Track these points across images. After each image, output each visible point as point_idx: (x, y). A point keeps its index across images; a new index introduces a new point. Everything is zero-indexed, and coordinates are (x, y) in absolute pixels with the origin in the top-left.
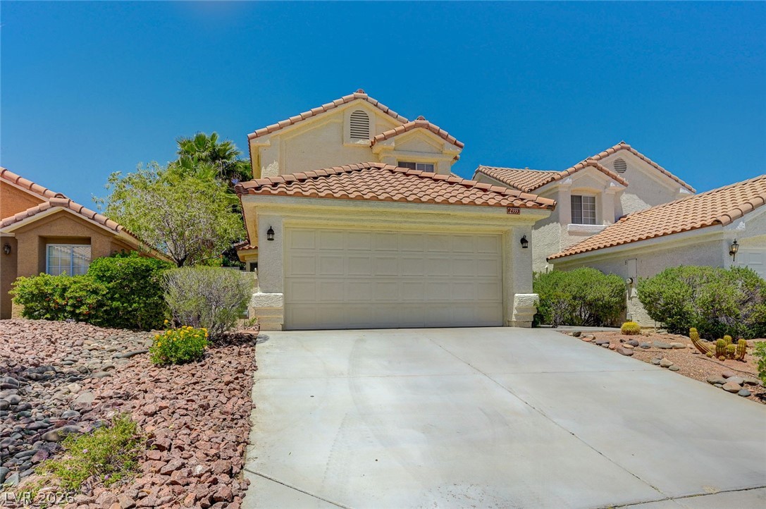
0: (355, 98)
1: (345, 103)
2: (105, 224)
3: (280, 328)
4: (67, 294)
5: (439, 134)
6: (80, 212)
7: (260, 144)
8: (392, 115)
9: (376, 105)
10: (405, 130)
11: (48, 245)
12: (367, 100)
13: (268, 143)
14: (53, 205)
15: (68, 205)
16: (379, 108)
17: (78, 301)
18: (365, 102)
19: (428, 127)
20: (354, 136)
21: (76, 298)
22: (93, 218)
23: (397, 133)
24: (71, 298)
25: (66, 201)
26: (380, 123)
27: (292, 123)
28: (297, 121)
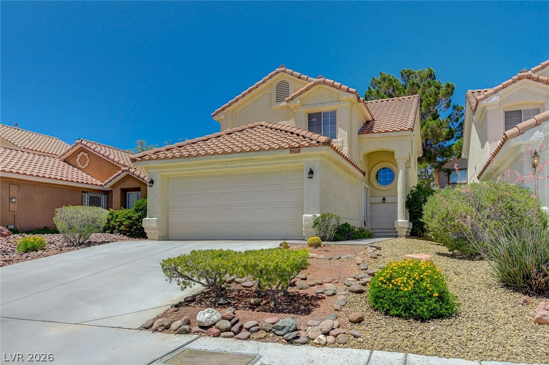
0: (277, 73)
1: (270, 78)
2: (143, 179)
3: (157, 238)
4: (117, 220)
5: (333, 86)
6: (133, 174)
7: (219, 119)
8: (303, 79)
9: (292, 74)
10: (307, 89)
11: (128, 193)
12: (285, 72)
13: (223, 117)
14: (123, 171)
15: (128, 171)
16: (294, 76)
17: (121, 223)
18: (284, 73)
19: (325, 83)
20: (279, 100)
21: (120, 221)
22: (139, 177)
23: (301, 93)
24: (118, 222)
25: (127, 168)
26: (296, 86)
27: (236, 101)
28: (240, 98)
